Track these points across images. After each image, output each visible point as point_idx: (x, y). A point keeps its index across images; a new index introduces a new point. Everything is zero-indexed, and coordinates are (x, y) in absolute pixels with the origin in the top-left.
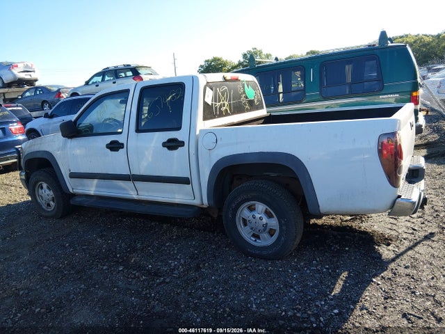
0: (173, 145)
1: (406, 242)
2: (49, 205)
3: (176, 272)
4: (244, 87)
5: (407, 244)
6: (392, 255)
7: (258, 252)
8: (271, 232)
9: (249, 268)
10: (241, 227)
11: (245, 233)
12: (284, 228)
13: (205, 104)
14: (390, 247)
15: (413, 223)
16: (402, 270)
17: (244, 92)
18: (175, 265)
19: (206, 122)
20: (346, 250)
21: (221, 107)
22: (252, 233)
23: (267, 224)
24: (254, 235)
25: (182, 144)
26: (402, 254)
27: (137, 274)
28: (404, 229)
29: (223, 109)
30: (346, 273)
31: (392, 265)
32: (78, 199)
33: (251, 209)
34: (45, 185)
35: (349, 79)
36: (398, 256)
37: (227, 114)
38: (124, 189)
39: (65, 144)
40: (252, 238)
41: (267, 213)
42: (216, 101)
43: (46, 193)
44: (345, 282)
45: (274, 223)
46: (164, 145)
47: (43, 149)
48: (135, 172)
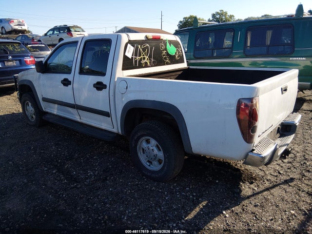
0: (100, 86)
1: (267, 182)
2: (32, 117)
3: (88, 181)
4: (166, 45)
5: (267, 184)
6: (250, 193)
7: (149, 174)
8: (160, 161)
9: (139, 186)
10: (141, 153)
11: (143, 159)
12: (167, 160)
13: (125, 57)
14: (252, 186)
15: (282, 167)
16: (251, 208)
17: (166, 49)
18: (91, 175)
19: (124, 71)
20: (216, 183)
21: (141, 60)
22: (147, 160)
23: (156, 155)
24: (149, 161)
25: (104, 87)
26: (258, 193)
27: (62, 178)
28: (272, 172)
29: (143, 62)
30: (206, 202)
31: (246, 202)
32: (48, 116)
33: (148, 142)
34: (30, 104)
35: (268, 42)
36: (254, 195)
37: (146, 66)
38: (72, 114)
39: (39, 77)
40: (148, 163)
41: (157, 146)
42: (136, 55)
43: (30, 109)
44: (202, 209)
45: (161, 155)
46: (95, 86)
47: (27, 79)
48: (78, 103)
